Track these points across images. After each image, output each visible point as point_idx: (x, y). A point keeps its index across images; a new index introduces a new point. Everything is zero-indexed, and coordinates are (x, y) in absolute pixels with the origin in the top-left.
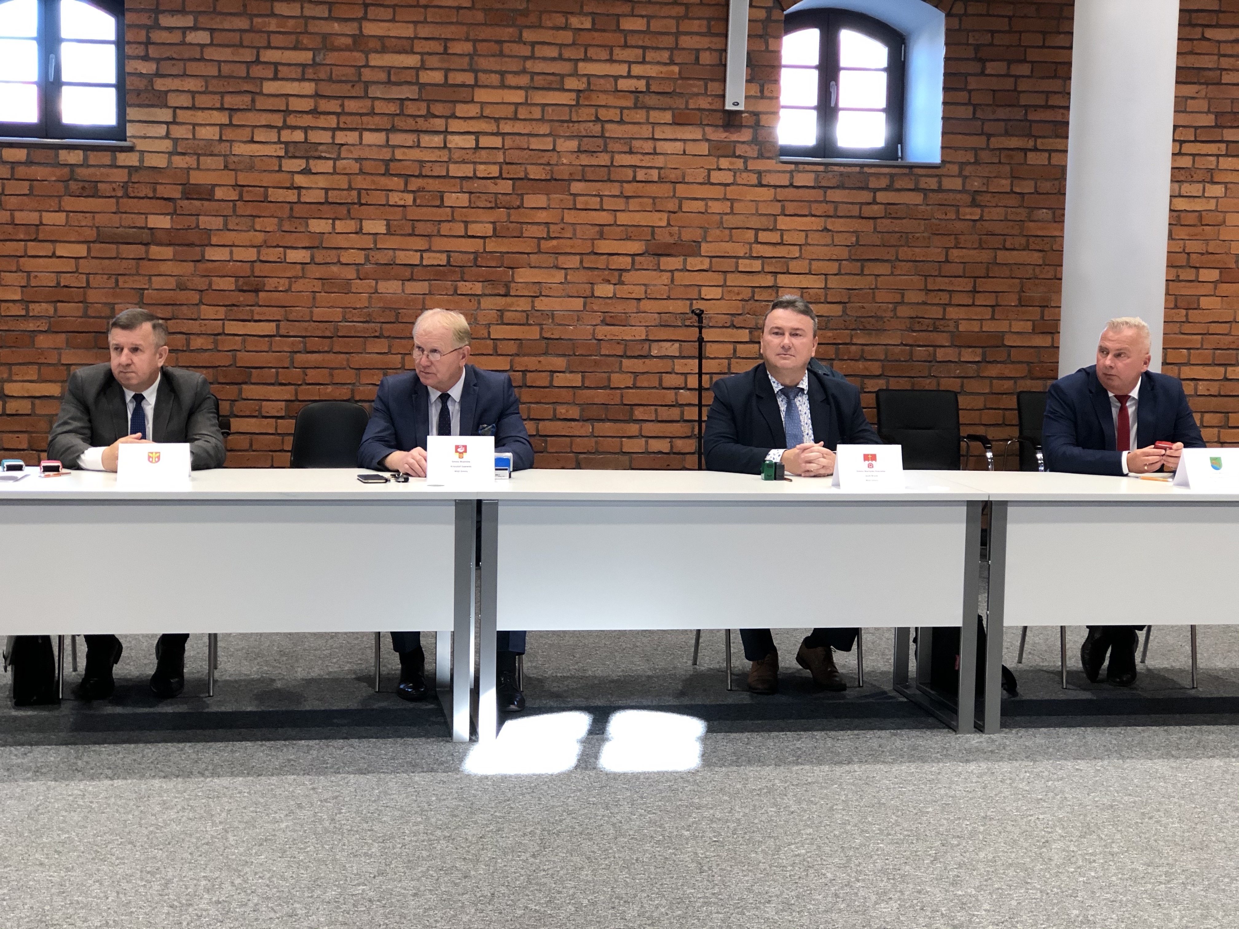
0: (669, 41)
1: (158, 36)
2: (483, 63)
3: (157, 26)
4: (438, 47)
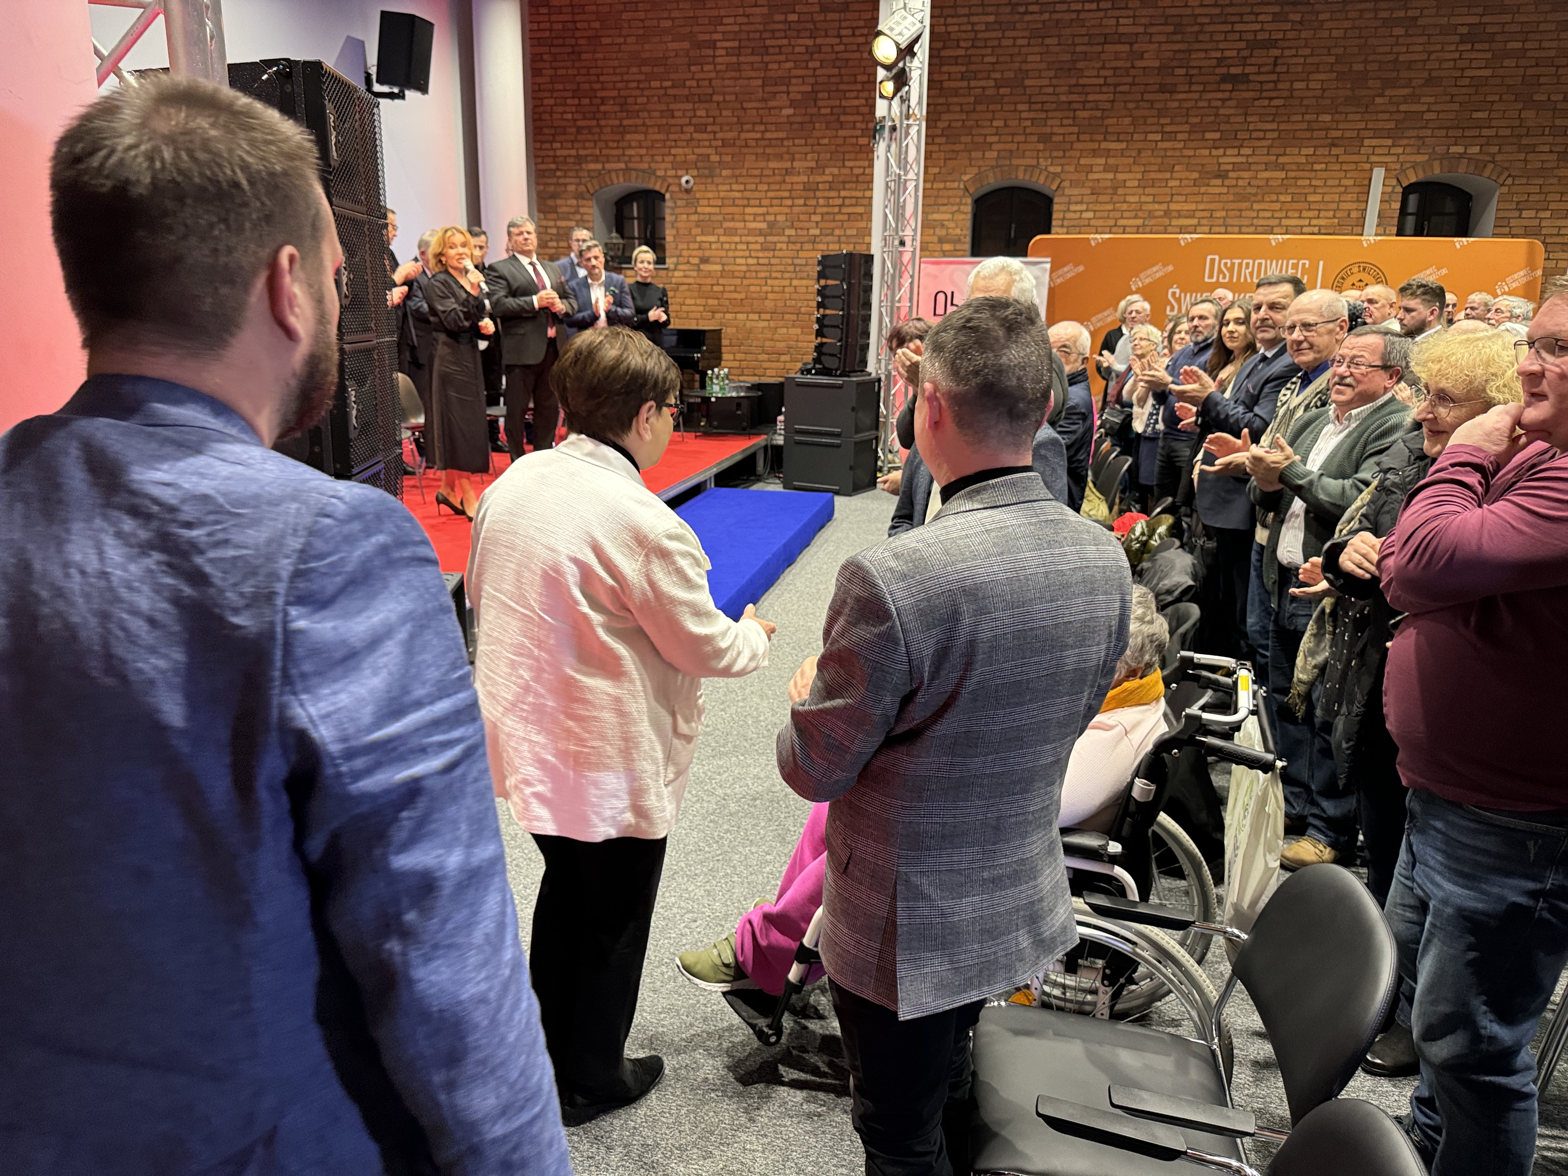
0: (1334, 206)
1: (1069, 215)
2: (1230, 221)
3: (1068, 210)
4: (1208, 214)
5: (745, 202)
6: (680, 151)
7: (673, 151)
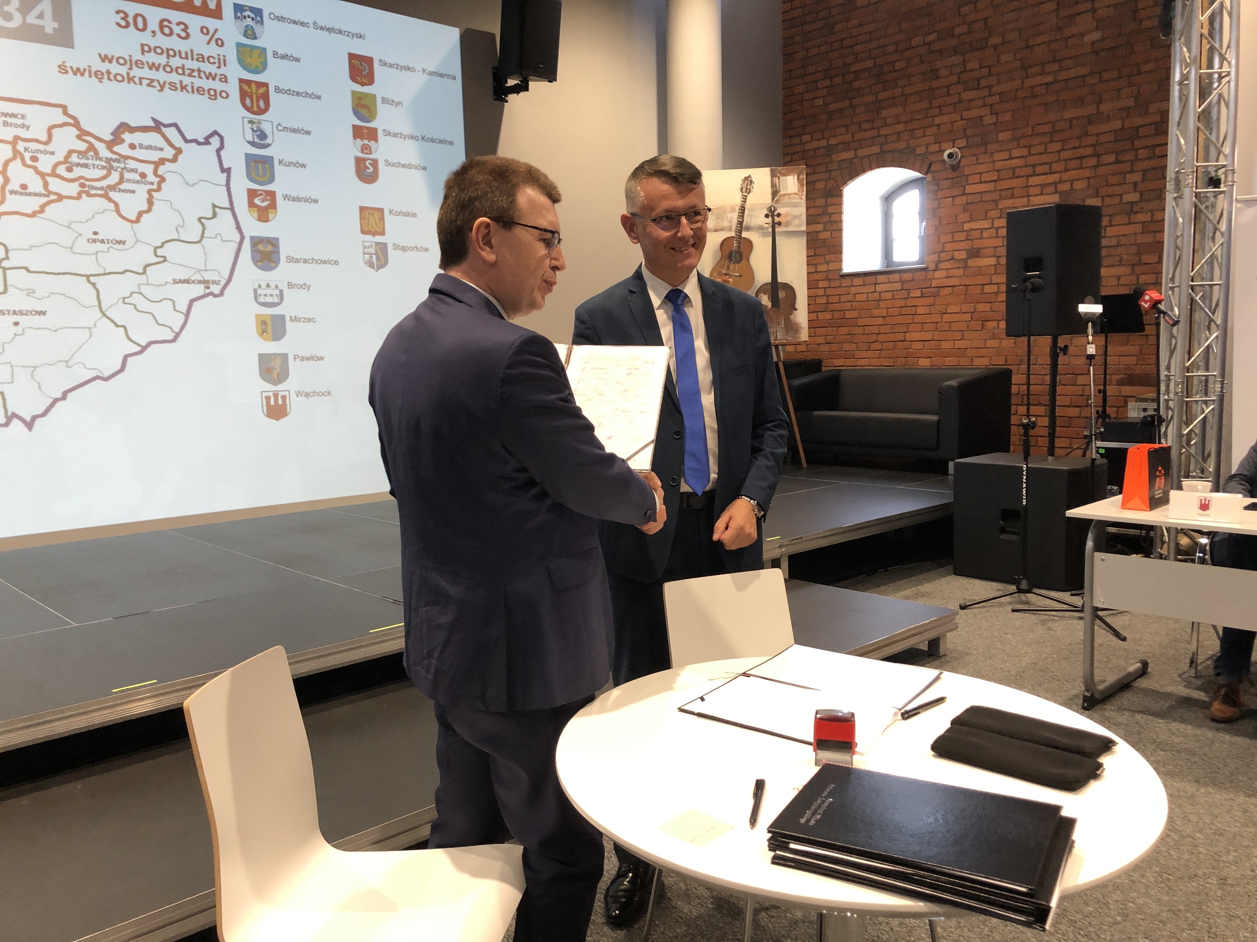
5: (1029, 170)
6: (945, 118)
7: (937, 121)
